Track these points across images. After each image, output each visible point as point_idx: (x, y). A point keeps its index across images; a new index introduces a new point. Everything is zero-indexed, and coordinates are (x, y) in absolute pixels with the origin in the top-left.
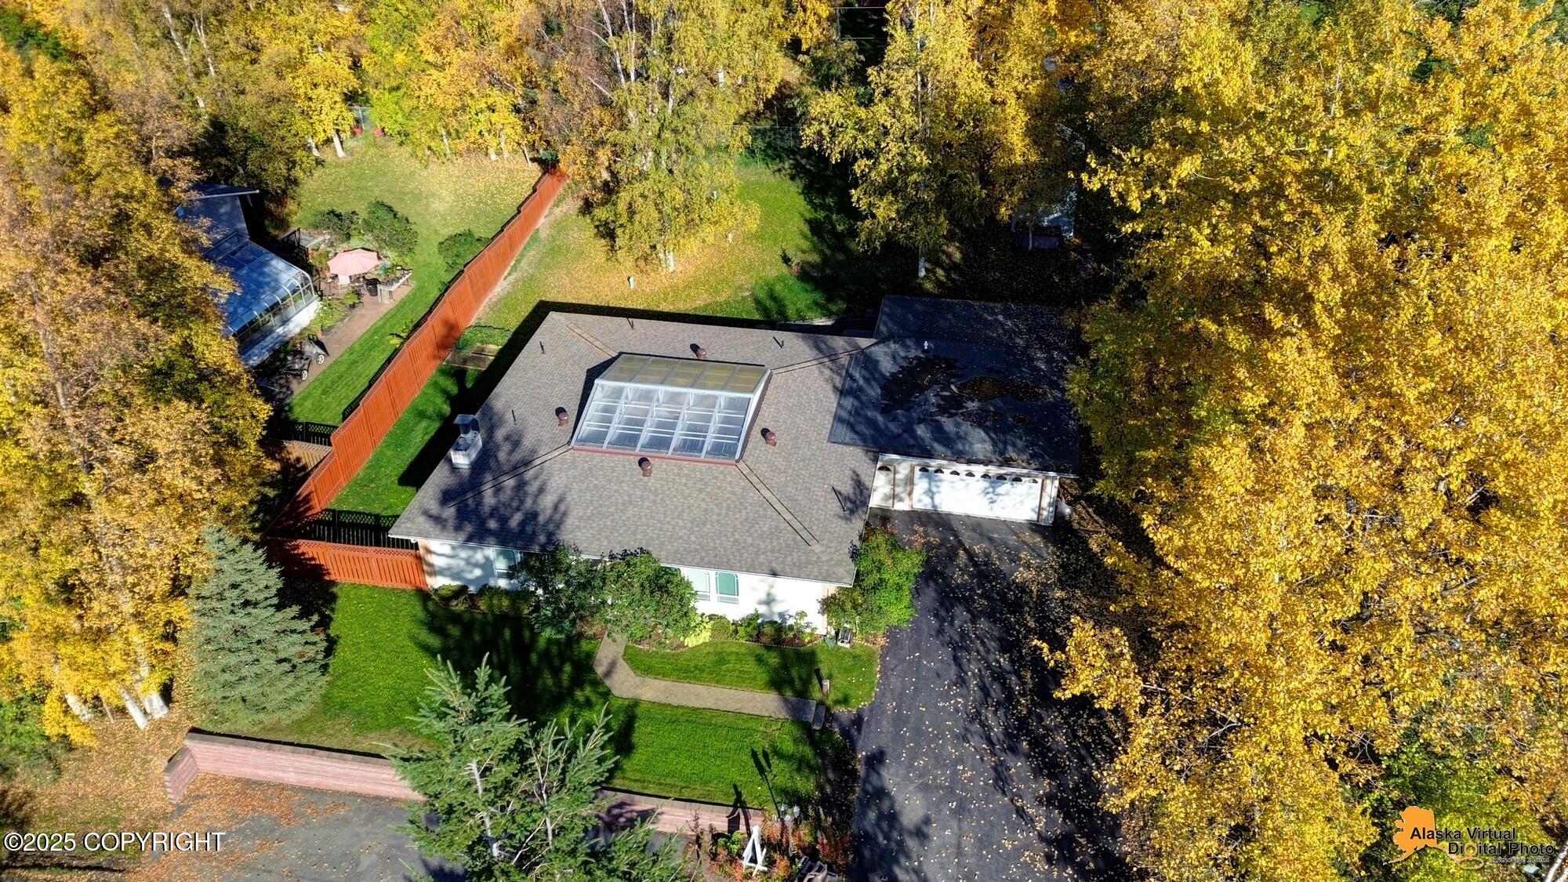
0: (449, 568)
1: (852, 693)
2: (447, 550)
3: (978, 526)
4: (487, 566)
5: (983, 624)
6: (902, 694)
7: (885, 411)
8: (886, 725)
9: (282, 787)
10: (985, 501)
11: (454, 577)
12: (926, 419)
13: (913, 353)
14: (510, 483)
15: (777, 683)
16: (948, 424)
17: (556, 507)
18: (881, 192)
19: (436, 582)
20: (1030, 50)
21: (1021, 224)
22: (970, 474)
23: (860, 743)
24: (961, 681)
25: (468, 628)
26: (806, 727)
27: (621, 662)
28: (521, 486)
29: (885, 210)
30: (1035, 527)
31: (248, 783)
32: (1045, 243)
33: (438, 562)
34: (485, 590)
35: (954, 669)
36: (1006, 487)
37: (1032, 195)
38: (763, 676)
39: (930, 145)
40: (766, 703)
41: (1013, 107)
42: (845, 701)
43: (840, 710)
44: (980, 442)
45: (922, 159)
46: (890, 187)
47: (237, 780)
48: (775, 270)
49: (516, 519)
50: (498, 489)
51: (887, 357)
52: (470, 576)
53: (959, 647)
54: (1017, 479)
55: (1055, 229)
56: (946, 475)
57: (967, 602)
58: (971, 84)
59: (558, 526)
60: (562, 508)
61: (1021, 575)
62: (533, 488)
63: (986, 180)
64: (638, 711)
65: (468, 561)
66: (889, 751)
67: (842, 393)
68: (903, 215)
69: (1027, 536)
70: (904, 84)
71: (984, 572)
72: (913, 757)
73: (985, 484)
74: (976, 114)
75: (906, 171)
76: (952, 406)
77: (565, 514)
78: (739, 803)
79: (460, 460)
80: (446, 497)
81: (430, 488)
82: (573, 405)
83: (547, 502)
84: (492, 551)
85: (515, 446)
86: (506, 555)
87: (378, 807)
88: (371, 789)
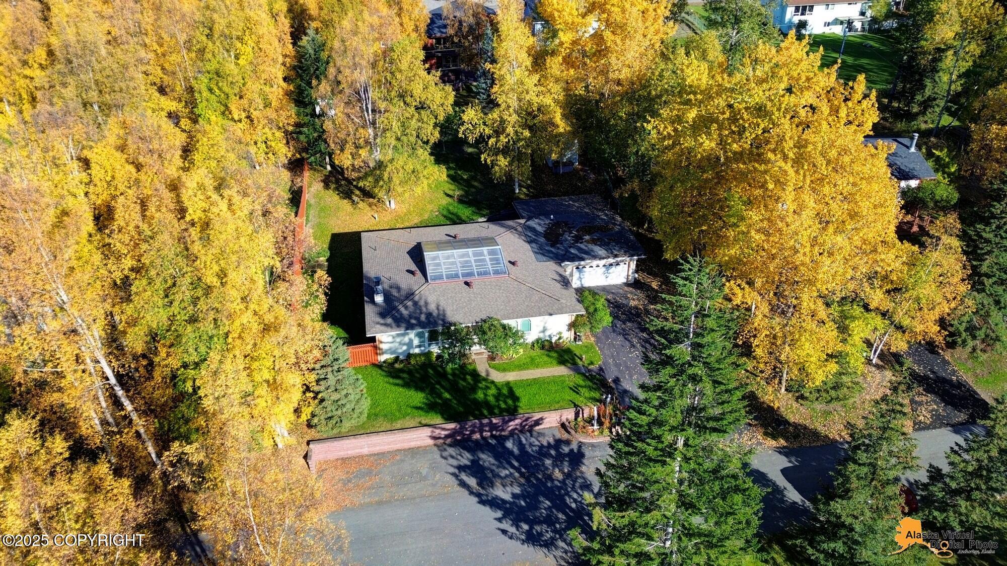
0: (390, 349)
1: (593, 360)
2: (390, 339)
3: (604, 288)
4: (410, 344)
5: (629, 324)
6: (613, 356)
7: (552, 246)
8: (613, 368)
9: (361, 457)
10: (604, 277)
11: (392, 353)
12: (572, 247)
13: (547, 222)
14: (410, 303)
15: (562, 362)
16: (582, 246)
17: (438, 309)
18: (499, 154)
19: (382, 358)
22: (598, 266)
23: (607, 377)
24: (633, 346)
25: (410, 372)
26: (584, 375)
27: (490, 370)
28: (416, 304)
30: (627, 284)
31: (344, 460)
32: (567, 169)
33: (384, 347)
34: (409, 356)
35: (627, 342)
36: (613, 269)
38: (555, 362)
40: (562, 371)
41: (555, 106)
42: (592, 363)
43: (591, 367)
44: (601, 252)
47: (337, 460)
48: (445, 201)
49: (423, 317)
50: (406, 308)
51: (537, 225)
52: (400, 351)
54: (618, 264)
55: (570, 163)
56: (587, 269)
59: (444, 316)
60: (441, 308)
61: (633, 303)
62: (422, 303)
64: (511, 385)
65: (400, 343)
66: (619, 376)
67: (529, 242)
69: (626, 288)
72: (631, 377)
73: (604, 269)
77: (444, 311)
78: (576, 406)
79: (379, 299)
80: (383, 315)
81: (370, 314)
82: (414, 267)
83: (432, 307)
84: (412, 334)
85: (398, 289)
86: (420, 335)
87: (413, 452)
88: (406, 445)
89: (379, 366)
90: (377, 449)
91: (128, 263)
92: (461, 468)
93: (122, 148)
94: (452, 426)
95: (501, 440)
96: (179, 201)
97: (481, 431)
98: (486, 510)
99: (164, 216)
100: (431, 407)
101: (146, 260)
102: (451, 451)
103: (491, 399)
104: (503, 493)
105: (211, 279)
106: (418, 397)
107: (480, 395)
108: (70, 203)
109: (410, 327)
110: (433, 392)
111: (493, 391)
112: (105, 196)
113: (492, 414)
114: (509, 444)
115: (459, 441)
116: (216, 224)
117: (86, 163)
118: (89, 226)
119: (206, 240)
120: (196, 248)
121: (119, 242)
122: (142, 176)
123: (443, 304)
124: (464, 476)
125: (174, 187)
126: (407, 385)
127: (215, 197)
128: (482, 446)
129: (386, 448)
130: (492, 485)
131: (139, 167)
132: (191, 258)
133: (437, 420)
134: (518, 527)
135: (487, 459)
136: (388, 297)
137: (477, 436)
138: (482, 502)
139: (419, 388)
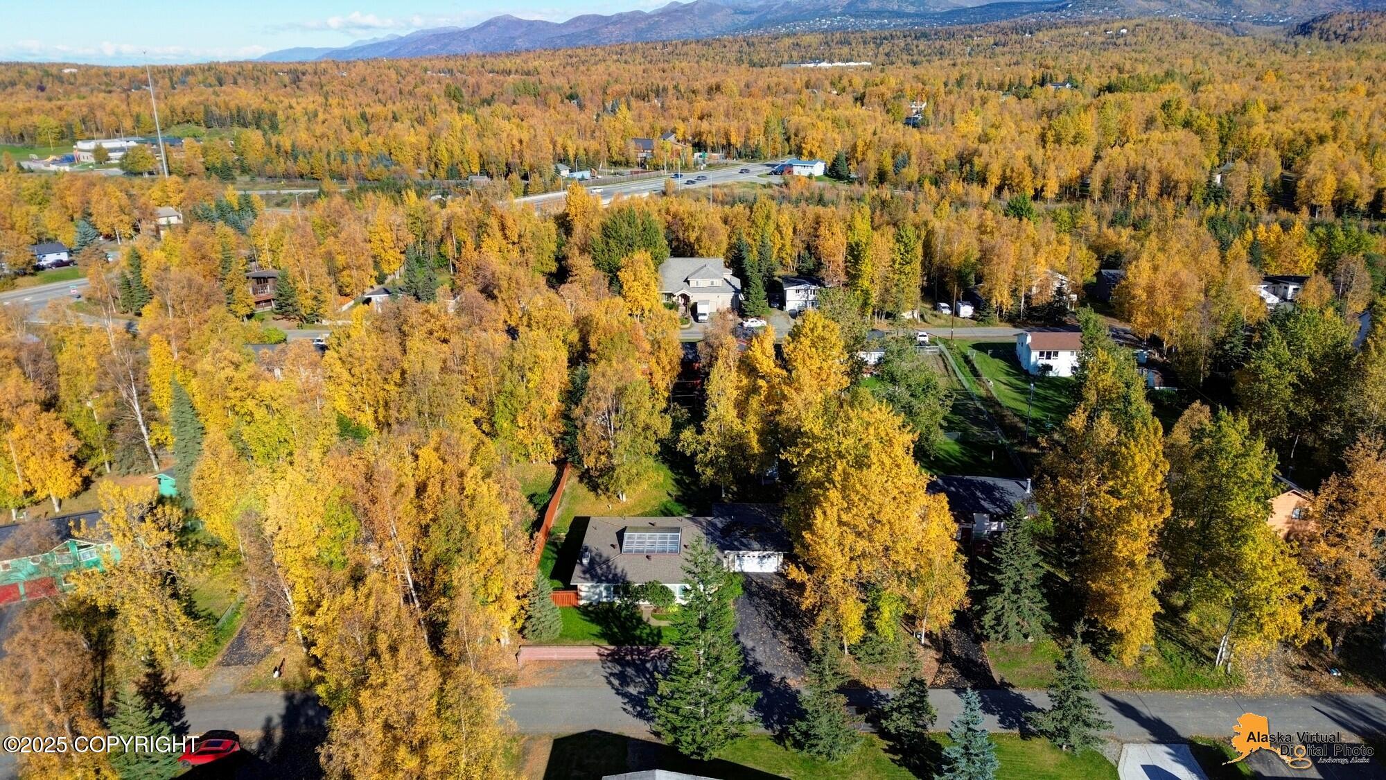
0: (587, 596)
2: (587, 589)
3: (758, 575)
4: (600, 594)
5: (763, 600)
7: (723, 538)
9: (551, 661)
10: (759, 566)
11: (587, 600)
12: (737, 540)
13: (728, 521)
14: (605, 566)
16: (744, 541)
17: (622, 572)
18: (707, 466)
19: (582, 602)
20: (756, 414)
21: (759, 475)
22: (754, 556)
24: (759, 615)
25: (597, 614)
27: (650, 618)
28: (608, 567)
29: (709, 472)
30: (775, 573)
32: (768, 482)
33: (583, 594)
34: (599, 603)
35: (756, 612)
36: (765, 560)
37: (762, 464)
39: (727, 448)
41: (752, 434)
44: (756, 545)
45: (723, 452)
46: (711, 463)
47: (536, 659)
48: (666, 499)
49: (611, 577)
50: (602, 569)
51: (720, 522)
52: (593, 599)
53: (757, 607)
54: (769, 557)
55: (772, 477)
56: (746, 558)
57: (758, 595)
58: (737, 426)
59: (626, 577)
60: (624, 572)
61: (773, 587)
62: (613, 567)
63: (745, 459)
64: (660, 628)
65: (594, 593)
66: (740, 633)
67: (707, 534)
68: (716, 474)
69: (774, 576)
70: (715, 427)
71: (761, 587)
72: (748, 634)
73: (758, 559)
74: (740, 436)
75: (717, 458)
76: (745, 535)
77: (626, 573)
79: (585, 561)
80: (584, 572)
81: (578, 570)
82: (616, 542)
83: (619, 571)
84: (602, 587)
85: (601, 556)
86: (607, 589)
87: (586, 662)
88: (582, 657)
89: (577, 608)
90: (562, 657)
91: (430, 516)
92: (611, 674)
93: (437, 449)
94: (612, 647)
95: (645, 662)
96: (462, 484)
97: (632, 655)
98: (619, 698)
99: (452, 491)
100: (602, 636)
101: (439, 514)
102: (609, 664)
103: (644, 635)
104: (632, 690)
105: (471, 528)
106: (596, 629)
107: (638, 632)
108: (404, 479)
109: (600, 581)
110: (608, 626)
111: (648, 631)
112: (423, 477)
113: (641, 644)
114: (648, 665)
115: (614, 658)
116: (478, 498)
117: (416, 457)
118: (412, 493)
119: (471, 507)
120: (466, 509)
121: (427, 503)
122: (446, 467)
123: (626, 569)
124: (612, 679)
125: (462, 475)
126: (592, 621)
127: (481, 483)
128: (632, 664)
129: (569, 657)
130: (628, 685)
131: (445, 461)
132: (463, 515)
133: (605, 643)
134: (634, 708)
135: (630, 671)
136: (592, 562)
137: (629, 658)
138: (618, 693)
139: (599, 623)
